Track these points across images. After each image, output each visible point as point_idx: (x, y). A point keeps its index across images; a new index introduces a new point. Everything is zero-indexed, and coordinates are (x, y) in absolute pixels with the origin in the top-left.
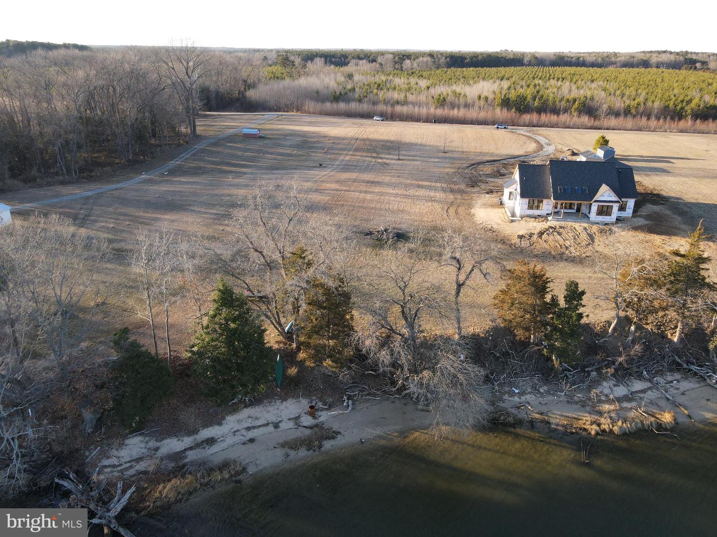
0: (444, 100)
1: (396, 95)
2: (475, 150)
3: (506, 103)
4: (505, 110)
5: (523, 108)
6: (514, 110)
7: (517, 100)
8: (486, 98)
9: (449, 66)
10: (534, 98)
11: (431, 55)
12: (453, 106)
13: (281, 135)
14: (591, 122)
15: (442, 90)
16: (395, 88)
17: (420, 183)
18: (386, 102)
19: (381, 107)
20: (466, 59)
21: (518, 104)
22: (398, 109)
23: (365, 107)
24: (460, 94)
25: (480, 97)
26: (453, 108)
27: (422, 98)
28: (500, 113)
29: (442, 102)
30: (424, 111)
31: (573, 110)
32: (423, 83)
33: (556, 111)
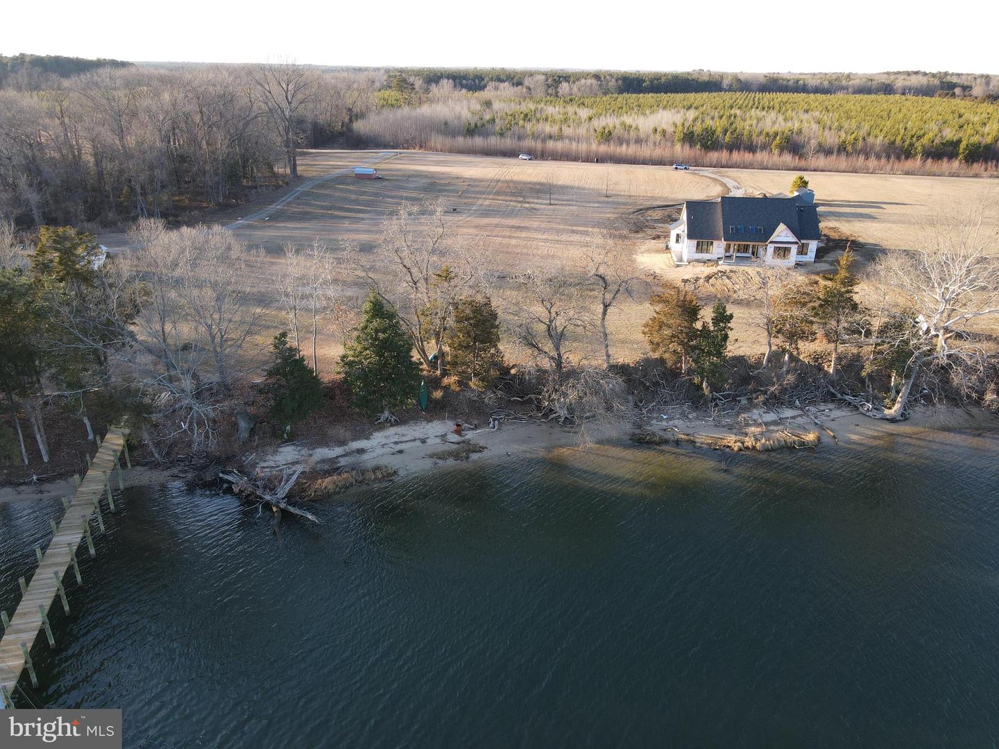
0: (610, 133)
1: (548, 128)
2: (645, 194)
3: (689, 138)
4: (687, 146)
5: (711, 144)
6: (698, 147)
7: (702, 135)
8: (664, 132)
9: (621, 91)
10: (725, 131)
11: (597, 76)
12: (621, 141)
13: (403, 176)
14: (796, 162)
15: (609, 121)
16: (546, 119)
17: (575, 228)
18: (535, 136)
19: (528, 143)
20: (645, 81)
21: (703, 139)
22: (551, 145)
23: (508, 143)
24: (630, 127)
25: (656, 130)
26: (621, 144)
27: (582, 131)
28: (680, 150)
29: (607, 136)
30: (583, 147)
31: (772, 147)
32: (584, 113)
33: (751, 148)
